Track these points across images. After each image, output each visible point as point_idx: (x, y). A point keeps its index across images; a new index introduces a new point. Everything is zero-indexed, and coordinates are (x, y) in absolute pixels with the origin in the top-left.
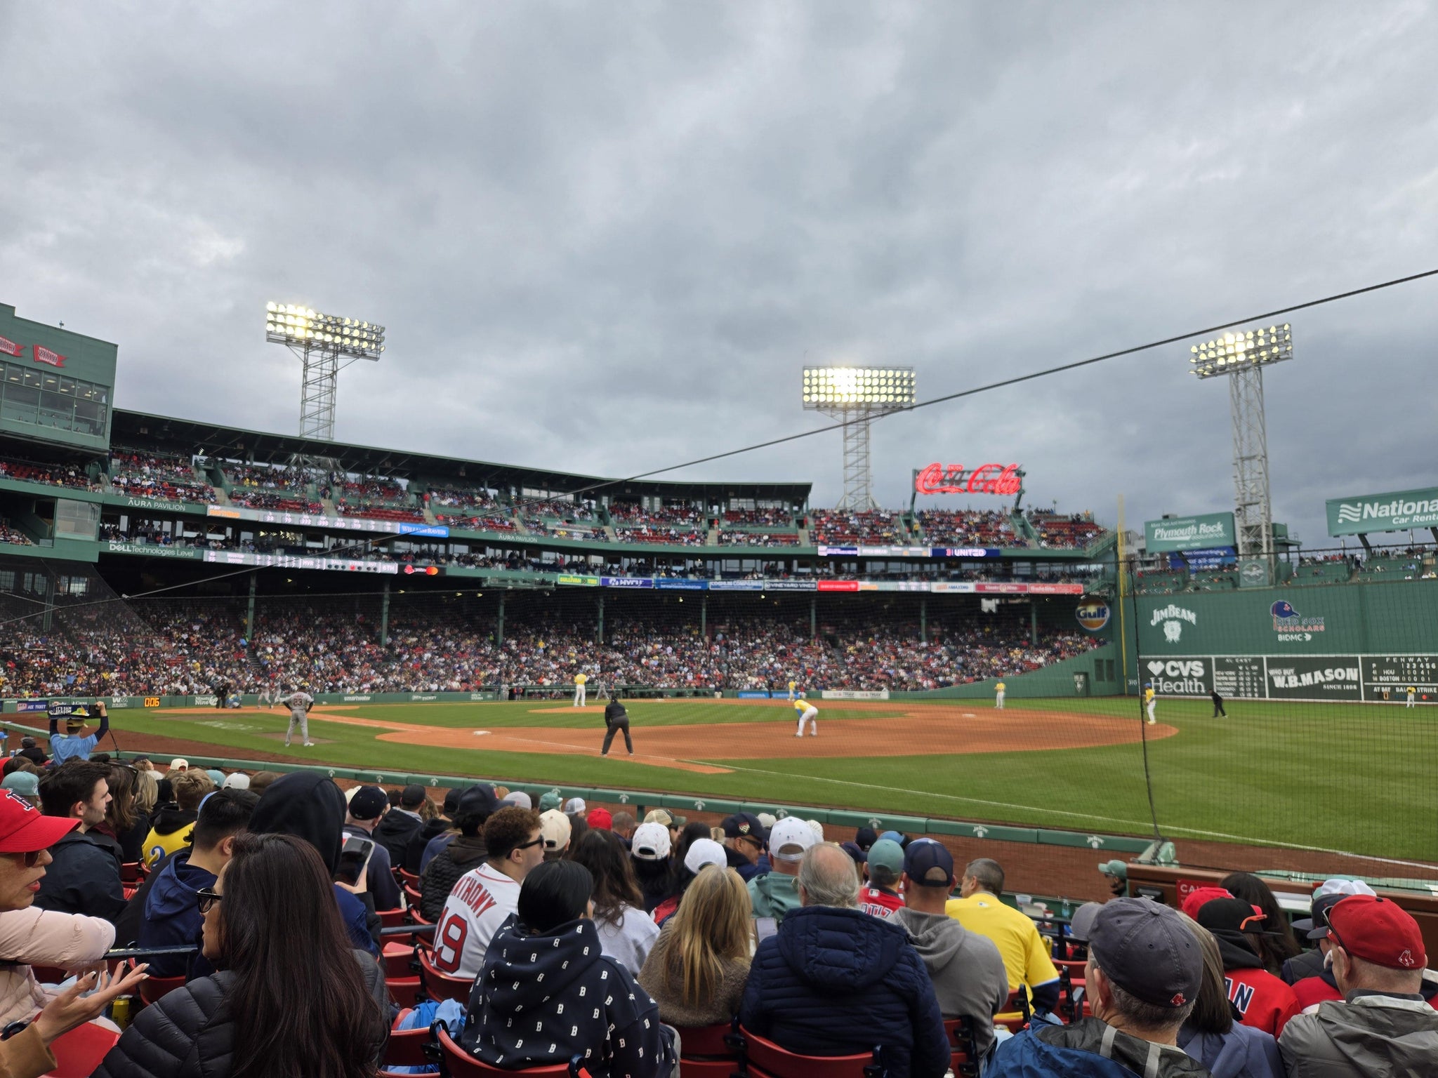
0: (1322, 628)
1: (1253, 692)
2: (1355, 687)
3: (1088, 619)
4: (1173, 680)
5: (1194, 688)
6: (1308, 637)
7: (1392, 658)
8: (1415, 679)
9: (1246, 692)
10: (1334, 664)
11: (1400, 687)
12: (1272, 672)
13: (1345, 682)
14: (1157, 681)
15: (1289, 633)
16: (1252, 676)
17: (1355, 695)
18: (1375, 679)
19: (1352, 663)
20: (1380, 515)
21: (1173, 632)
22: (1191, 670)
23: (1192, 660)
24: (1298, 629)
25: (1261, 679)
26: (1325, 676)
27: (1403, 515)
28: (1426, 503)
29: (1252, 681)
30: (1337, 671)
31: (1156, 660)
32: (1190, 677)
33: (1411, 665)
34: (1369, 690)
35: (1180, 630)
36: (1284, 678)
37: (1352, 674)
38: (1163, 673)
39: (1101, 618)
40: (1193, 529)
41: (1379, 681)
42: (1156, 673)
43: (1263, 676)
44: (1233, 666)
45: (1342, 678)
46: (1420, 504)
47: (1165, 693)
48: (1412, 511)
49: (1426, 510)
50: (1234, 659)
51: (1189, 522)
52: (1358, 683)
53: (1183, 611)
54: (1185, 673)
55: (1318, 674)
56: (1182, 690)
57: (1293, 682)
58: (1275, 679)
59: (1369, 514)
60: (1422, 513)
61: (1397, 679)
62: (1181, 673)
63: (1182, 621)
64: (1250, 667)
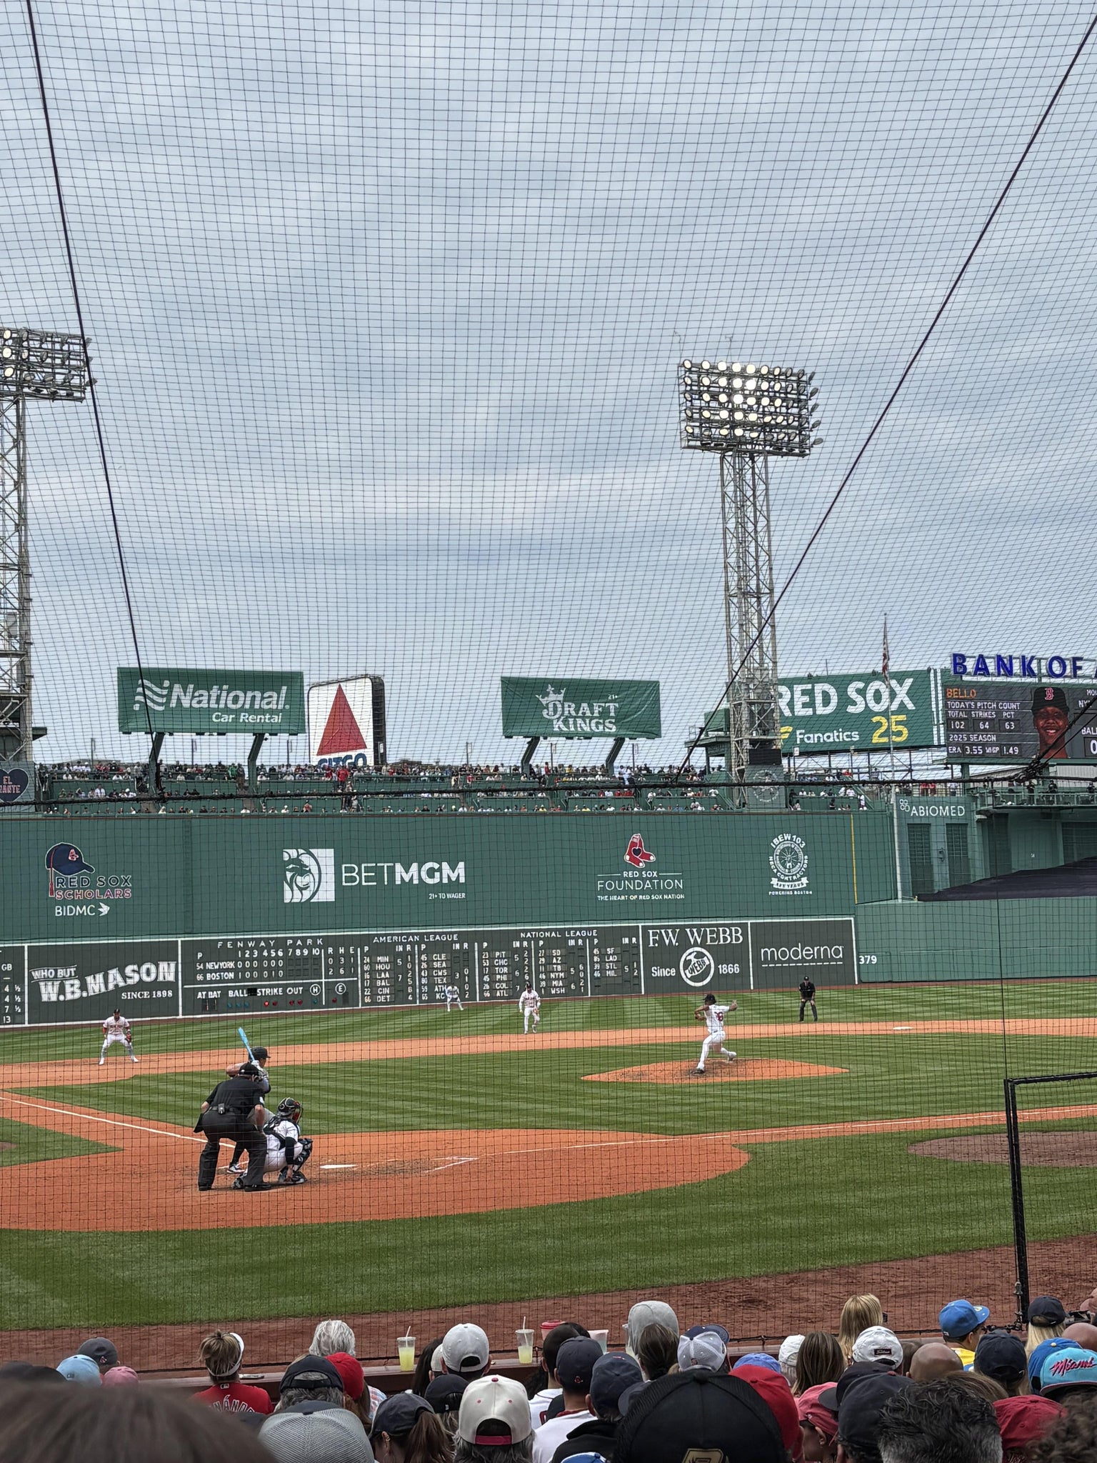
0: (128, 894)
2: (170, 994)
6: (104, 909)
7: (225, 941)
8: (256, 974)
10: (141, 955)
11: (234, 989)
12: (36, 974)
13: (157, 985)
15: (74, 903)
17: (168, 1006)
18: (200, 977)
19: (165, 953)
20: (195, 705)
24: (90, 894)
25: (18, 988)
26: (125, 977)
27: (227, 710)
28: (258, 694)
30: (144, 968)
33: (252, 954)
34: (190, 997)
36: (57, 983)
37: (167, 971)
41: (205, 981)
43: (22, 984)
45: (153, 976)
46: (250, 694)
48: (239, 706)
49: (257, 707)
52: (171, 986)
55: (114, 973)
57: (73, 991)
58: (42, 984)
59: (179, 699)
60: (252, 711)
61: (231, 975)
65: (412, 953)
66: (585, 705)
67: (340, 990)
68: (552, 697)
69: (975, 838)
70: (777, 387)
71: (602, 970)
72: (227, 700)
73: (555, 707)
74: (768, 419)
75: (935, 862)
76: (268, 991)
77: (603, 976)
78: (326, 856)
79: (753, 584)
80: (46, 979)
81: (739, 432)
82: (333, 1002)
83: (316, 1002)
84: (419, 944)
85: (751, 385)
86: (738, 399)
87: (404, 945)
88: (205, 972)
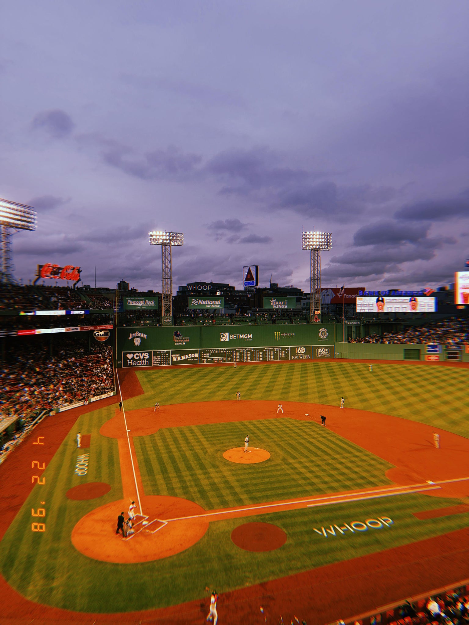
0: (189, 341)
1: (166, 363)
3: (100, 337)
4: (136, 360)
5: (145, 363)
6: (184, 343)
7: (208, 350)
8: (213, 356)
9: (163, 363)
10: (192, 352)
11: (209, 359)
12: (173, 356)
13: (195, 358)
14: (130, 361)
15: (179, 342)
16: (166, 357)
17: (197, 362)
18: (203, 356)
19: (196, 352)
20: (203, 304)
21: (137, 342)
22: (144, 356)
23: (145, 353)
24: (182, 341)
26: (189, 356)
27: (209, 305)
28: (215, 301)
29: (166, 359)
30: (192, 354)
31: (130, 353)
32: (144, 359)
33: (212, 352)
34: (201, 360)
35: (140, 341)
36: (176, 358)
37: (197, 355)
38: (133, 358)
39: (106, 336)
40: (143, 302)
42: (130, 358)
43: (170, 358)
44: (160, 354)
45: (193, 357)
47: (133, 366)
48: (211, 304)
50: (160, 352)
51: (142, 299)
52: (198, 358)
53: (142, 334)
54: (142, 357)
55: (187, 356)
56: (140, 364)
57: (179, 359)
59: (200, 303)
60: (214, 305)
61: (209, 356)
62: (140, 358)
63: (141, 338)
64: (165, 354)
65: (243, 352)
66: (280, 302)
67: (229, 359)
68: (273, 301)
69: (362, 329)
70: (323, 237)
71: (281, 355)
72: (209, 303)
73: (274, 303)
74: (321, 244)
75: (353, 334)
76: (216, 359)
77: (281, 357)
78: (227, 334)
79: (317, 277)
80: (174, 357)
81: (314, 247)
82: (228, 361)
83: (225, 361)
84: (245, 350)
85: (318, 237)
86: (315, 240)
87: (242, 350)
88: (204, 355)
